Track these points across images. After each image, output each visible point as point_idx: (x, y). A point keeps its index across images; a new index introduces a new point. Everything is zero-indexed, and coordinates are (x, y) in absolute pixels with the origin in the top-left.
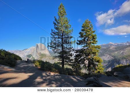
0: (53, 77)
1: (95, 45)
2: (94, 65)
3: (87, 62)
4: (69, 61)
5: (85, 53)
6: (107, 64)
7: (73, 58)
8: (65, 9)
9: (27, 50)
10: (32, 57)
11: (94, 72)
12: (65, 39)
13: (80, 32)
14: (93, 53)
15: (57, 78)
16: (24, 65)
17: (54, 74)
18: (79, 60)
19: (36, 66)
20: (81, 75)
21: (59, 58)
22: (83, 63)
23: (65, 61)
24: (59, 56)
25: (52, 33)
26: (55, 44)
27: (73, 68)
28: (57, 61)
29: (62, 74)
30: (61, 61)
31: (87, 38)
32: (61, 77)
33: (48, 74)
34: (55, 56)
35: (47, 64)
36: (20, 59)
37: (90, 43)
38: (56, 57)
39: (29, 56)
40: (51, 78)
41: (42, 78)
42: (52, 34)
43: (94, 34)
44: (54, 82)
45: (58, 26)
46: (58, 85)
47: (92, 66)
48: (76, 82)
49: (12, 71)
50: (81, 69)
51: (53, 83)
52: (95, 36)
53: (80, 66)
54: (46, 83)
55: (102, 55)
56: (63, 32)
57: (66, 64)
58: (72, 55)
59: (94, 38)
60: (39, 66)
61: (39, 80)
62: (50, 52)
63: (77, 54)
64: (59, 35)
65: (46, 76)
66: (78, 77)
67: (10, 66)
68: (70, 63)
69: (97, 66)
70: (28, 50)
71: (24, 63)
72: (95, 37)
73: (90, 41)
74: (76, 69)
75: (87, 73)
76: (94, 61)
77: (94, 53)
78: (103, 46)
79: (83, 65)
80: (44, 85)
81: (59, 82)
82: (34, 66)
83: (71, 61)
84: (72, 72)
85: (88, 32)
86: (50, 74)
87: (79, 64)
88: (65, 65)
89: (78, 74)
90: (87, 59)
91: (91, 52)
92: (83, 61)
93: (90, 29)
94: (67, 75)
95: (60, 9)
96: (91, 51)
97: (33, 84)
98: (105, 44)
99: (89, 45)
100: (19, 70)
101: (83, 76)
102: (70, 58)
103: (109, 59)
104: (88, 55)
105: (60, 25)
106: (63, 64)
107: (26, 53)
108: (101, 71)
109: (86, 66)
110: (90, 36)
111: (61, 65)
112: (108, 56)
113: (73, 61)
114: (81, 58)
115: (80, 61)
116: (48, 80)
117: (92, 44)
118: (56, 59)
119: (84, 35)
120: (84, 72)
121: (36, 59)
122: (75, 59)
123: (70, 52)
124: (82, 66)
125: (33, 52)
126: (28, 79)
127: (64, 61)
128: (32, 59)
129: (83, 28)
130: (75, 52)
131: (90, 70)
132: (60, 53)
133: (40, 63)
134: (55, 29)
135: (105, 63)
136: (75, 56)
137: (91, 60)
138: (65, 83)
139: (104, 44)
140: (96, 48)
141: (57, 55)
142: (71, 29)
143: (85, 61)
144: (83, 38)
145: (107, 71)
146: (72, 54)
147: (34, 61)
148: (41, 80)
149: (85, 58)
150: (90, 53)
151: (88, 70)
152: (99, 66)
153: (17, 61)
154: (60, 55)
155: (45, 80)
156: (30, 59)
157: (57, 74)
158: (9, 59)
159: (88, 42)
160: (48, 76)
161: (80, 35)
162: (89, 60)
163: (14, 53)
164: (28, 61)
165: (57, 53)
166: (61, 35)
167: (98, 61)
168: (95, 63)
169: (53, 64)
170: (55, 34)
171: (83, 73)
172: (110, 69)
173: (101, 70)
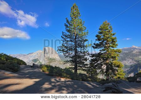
0: (63, 82)
1: (115, 49)
2: (113, 71)
3: (104, 67)
4: (83, 65)
5: (102, 58)
6: (129, 69)
7: (88, 62)
8: (78, 10)
9: (32, 54)
10: (38, 62)
11: (112, 77)
12: (79, 43)
13: (97, 35)
14: (112, 57)
15: (68, 84)
16: (29, 70)
17: (65, 80)
18: (95, 64)
19: (43, 71)
20: (98, 81)
21: (72, 63)
22: (100, 68)
23: (79, 66)
24: (70, 61)
25: (63, 36)
26: (66, 48)
27: (87, 73)
28: (68, 65)
29: (74, 80)
30: (73, 66)
31: (105, 42)
32: (73, 83)
33: (58, 79)
34: (67, 60)
35: (56, 69)
36: (24, 63)
37: (109, 46)
38: (67, 62)
39: (35, 60)
40: (61, 84)
41: (50, 84)
42: (63, 38)
43: (113, 37)
44: (65, 89)
45: (70, 28)
46: (69, 91)
47: (110, 71)
48: (91, 88)
49: (14, 76)
50: (97, 74)
51: (63, 90)
52: (115, 38)
53: (96, 71)
54: (56, 89)
55: (123, 59)
56: (77, 34)
57: (79, 69)
58: (87, 60)
59: (113, 41)
60: (47, 71)
61: (46, 86)
62: (60, 56)
63: (92, 58)
64: (71, 38)
65: (56, 82)
66: (94, 83)
67: (12, 72)
68: (84, 68)
69: (117, 71)
70: (34, 55)
71: (29, 68)
72: (115, 40)
73: (108, 45)
74: (92, 75)
75: (104, 79)
76: (113, 66)
77: (114, 58)
78: (125, 50)
79: (100, 70)
80: (53, 91)
81: (71, 88)
82: (41, 71)
83: (86, 66)
84: (87, 77)
85: (106, 35)
86: (60, 79)
87: (96, 69)
88: (78, 71)
89: (94, 80)
90: (105, 64)
91: (110, 57)
92: (100, 66)
93: (109, 31)
94: (81, 81)
95: (73, 10)
96: (110, 55)
97: (40, 90)
98: (127, 48)
99: (107, 49)
100: (23, 76)
101: (99, 82)
102: (84, 63)
103: (132, 64)
104: (107, 59)
105: (73, 27)
106: (76, 69)
107: (31, 57)
108: (121, 77)
109: (103, 71)
110: (108, 39)
111: (73, 70)
112: (131, 60)
113: (88, 66)
114: (98, 63)
115: (96, 66)
116: (58, 86)
117: (111, 48)
118: (67, 64)
119: (102, 38)
120: (101, 78)
121: (43, 63)
122: (91, 64)
123: (85, 56)
124: (98, 71)
125: (40, 56)
126: (34, 85)
127: (77, 66)
128: (39, 64)
129: (100, 31)
130: (90, 57)
131: (108, 76)
132: (72, 58)
133: (48, 68)
134: (67, 32)
135: (126, 68)
136: (90, 61)
137: (109, 64)
138: (78, 90)
139: (125, 48)
140: (116, 51)
141: (69, 59)
142: (86, 31)
143: (103, 66)
144: (101, 41)
145: (129, 76)
146: (86, 58)
147: (41, 66)
148: (50, 86)
149: (103, 63)
150: (108, 58)
151: (106, 75)
152: (119, 71)
153: (21, 66)
154: (72, 59)
155: (54, 86)
156: (36, 64)
157: (68, 79)
158: (10, 64)
159: (107, 46)
160: (58, 82)
161: (97, 38)
162: (107, 65)
163: (17, 58)
164: (34, 66)
165: (68, 58)
166: (74, 38)
167: (118, 66)
168: (115, 68)
169: (64, 69)
170: (66, 36)
171: (99, 79)
172: (132, 75)
173: (121, 75)
